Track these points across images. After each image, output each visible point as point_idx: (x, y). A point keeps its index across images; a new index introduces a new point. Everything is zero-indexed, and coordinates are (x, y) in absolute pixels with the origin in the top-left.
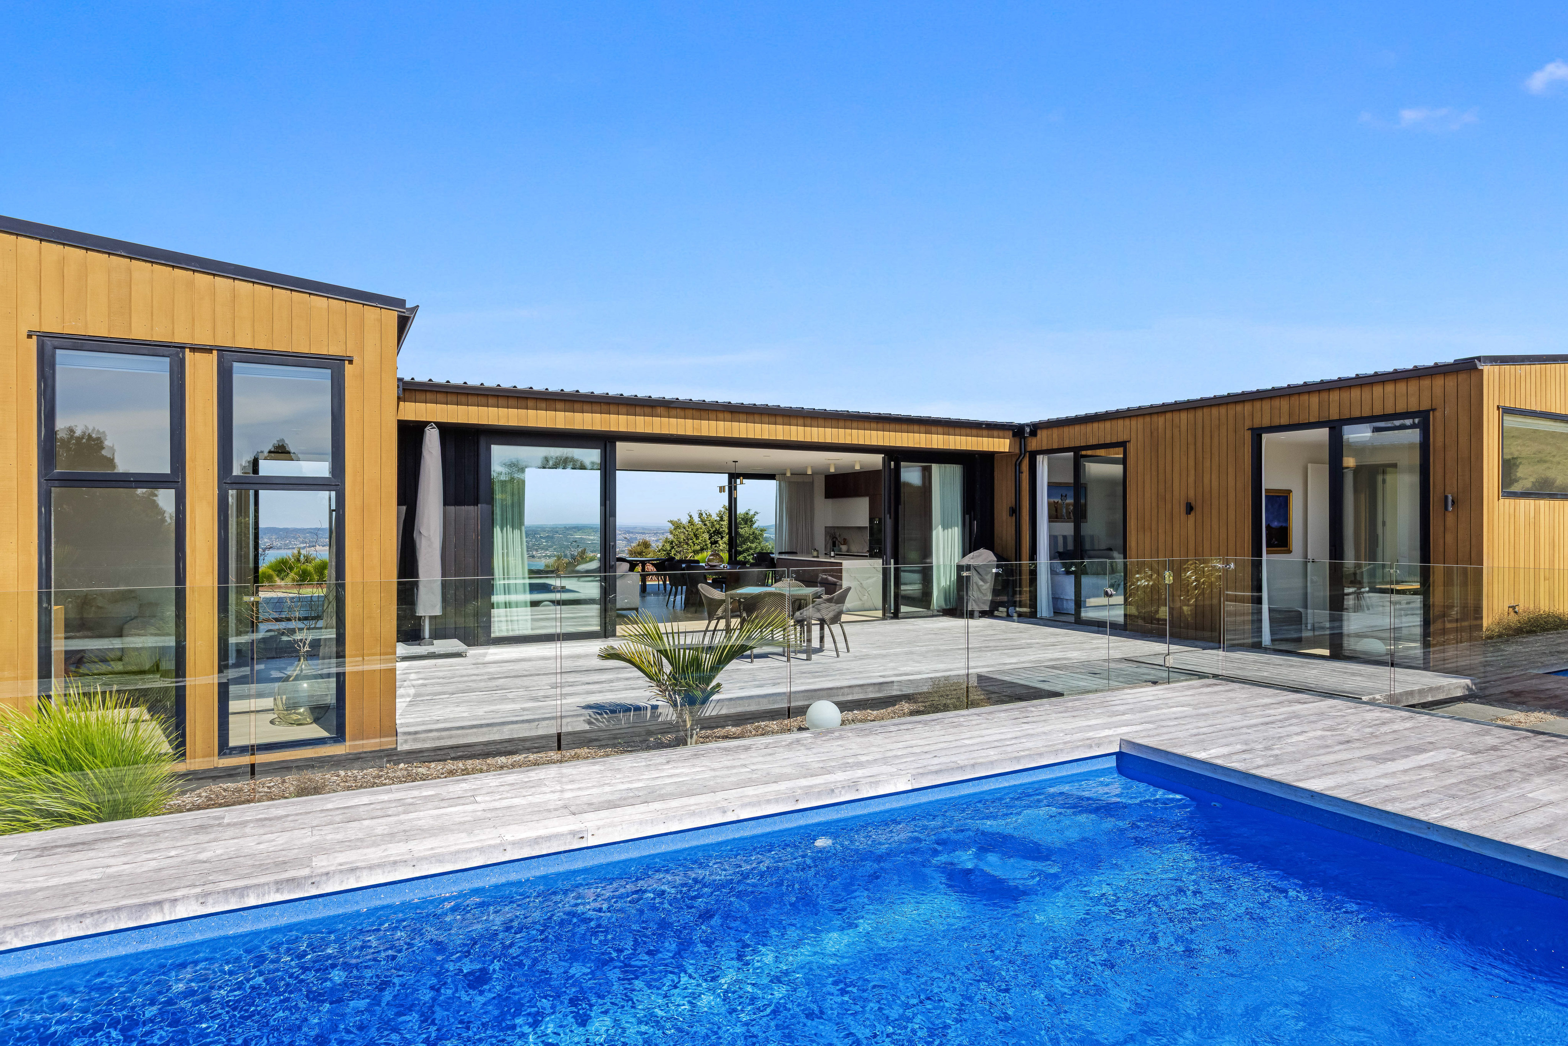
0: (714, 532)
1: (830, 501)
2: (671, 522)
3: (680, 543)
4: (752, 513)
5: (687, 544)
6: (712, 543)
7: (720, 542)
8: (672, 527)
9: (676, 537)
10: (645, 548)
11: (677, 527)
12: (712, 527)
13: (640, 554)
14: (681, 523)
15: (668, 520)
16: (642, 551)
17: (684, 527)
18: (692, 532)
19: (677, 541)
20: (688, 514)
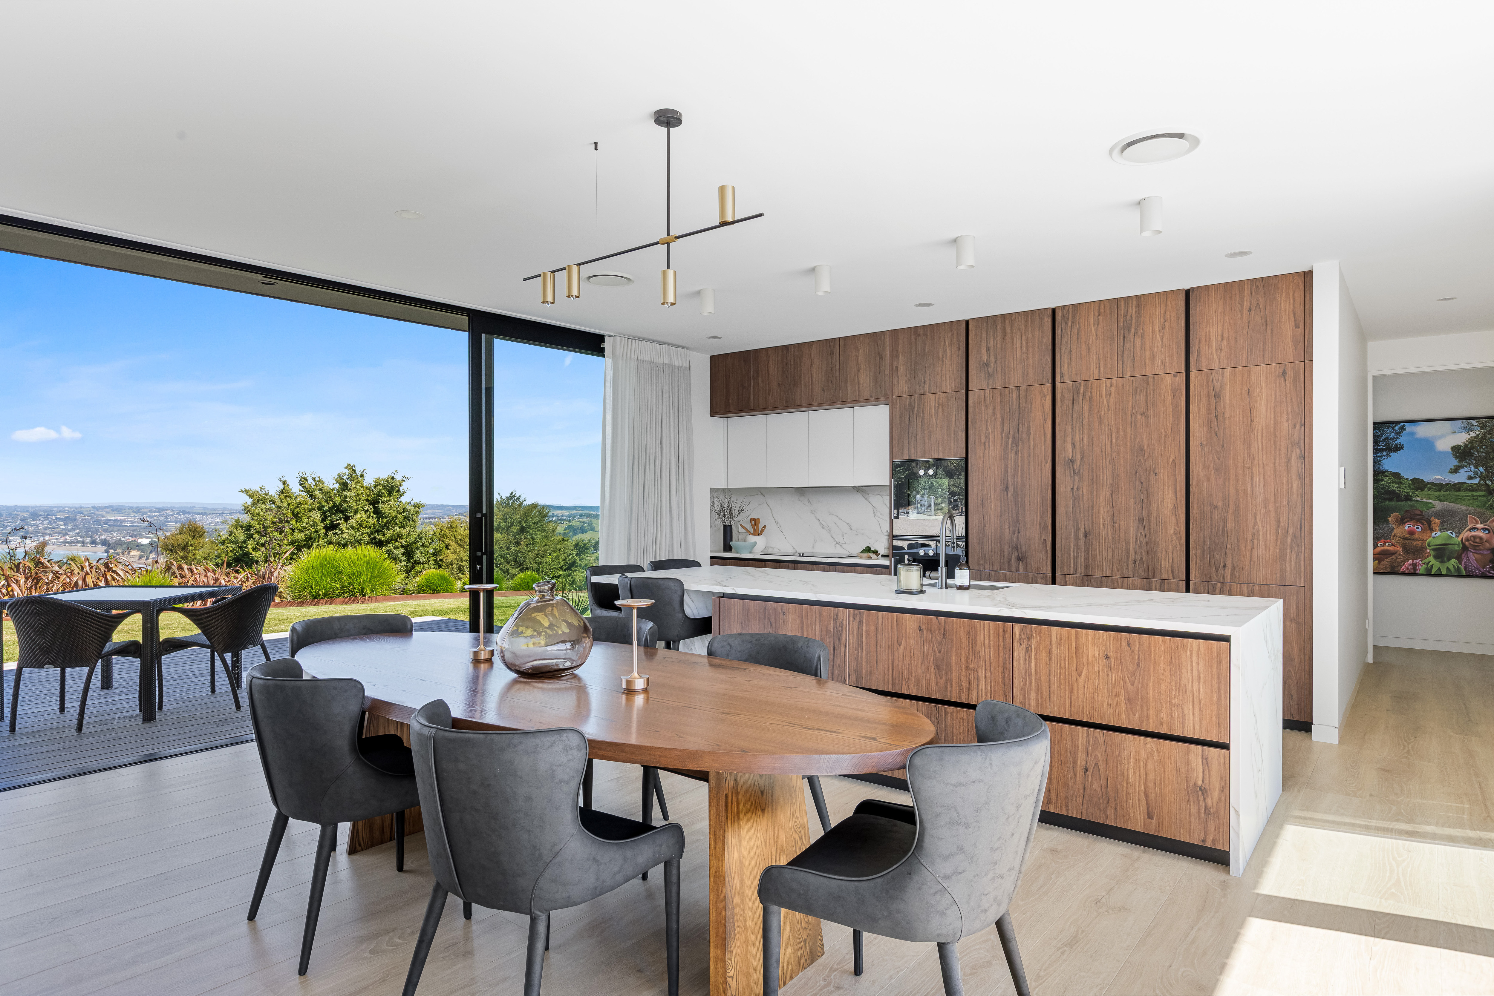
0: (330, 509)
1: (719, 422)
2: (246, 492)
3: (265, 528)
4: (398, 477)
5: (281, 531)
6: (327, 528)
7: (344, 526)
8: (250, 501)
9: (256, 518)
10: (194, 537)
11: (258, 501)
12: (326, 501)
13: (184, 548)
14: (267, 495)
15: (242, 491)
16: (187, 543)
17: (274, 503)
18: (289, 510)
19: (258, 527)
20: (281, 481)
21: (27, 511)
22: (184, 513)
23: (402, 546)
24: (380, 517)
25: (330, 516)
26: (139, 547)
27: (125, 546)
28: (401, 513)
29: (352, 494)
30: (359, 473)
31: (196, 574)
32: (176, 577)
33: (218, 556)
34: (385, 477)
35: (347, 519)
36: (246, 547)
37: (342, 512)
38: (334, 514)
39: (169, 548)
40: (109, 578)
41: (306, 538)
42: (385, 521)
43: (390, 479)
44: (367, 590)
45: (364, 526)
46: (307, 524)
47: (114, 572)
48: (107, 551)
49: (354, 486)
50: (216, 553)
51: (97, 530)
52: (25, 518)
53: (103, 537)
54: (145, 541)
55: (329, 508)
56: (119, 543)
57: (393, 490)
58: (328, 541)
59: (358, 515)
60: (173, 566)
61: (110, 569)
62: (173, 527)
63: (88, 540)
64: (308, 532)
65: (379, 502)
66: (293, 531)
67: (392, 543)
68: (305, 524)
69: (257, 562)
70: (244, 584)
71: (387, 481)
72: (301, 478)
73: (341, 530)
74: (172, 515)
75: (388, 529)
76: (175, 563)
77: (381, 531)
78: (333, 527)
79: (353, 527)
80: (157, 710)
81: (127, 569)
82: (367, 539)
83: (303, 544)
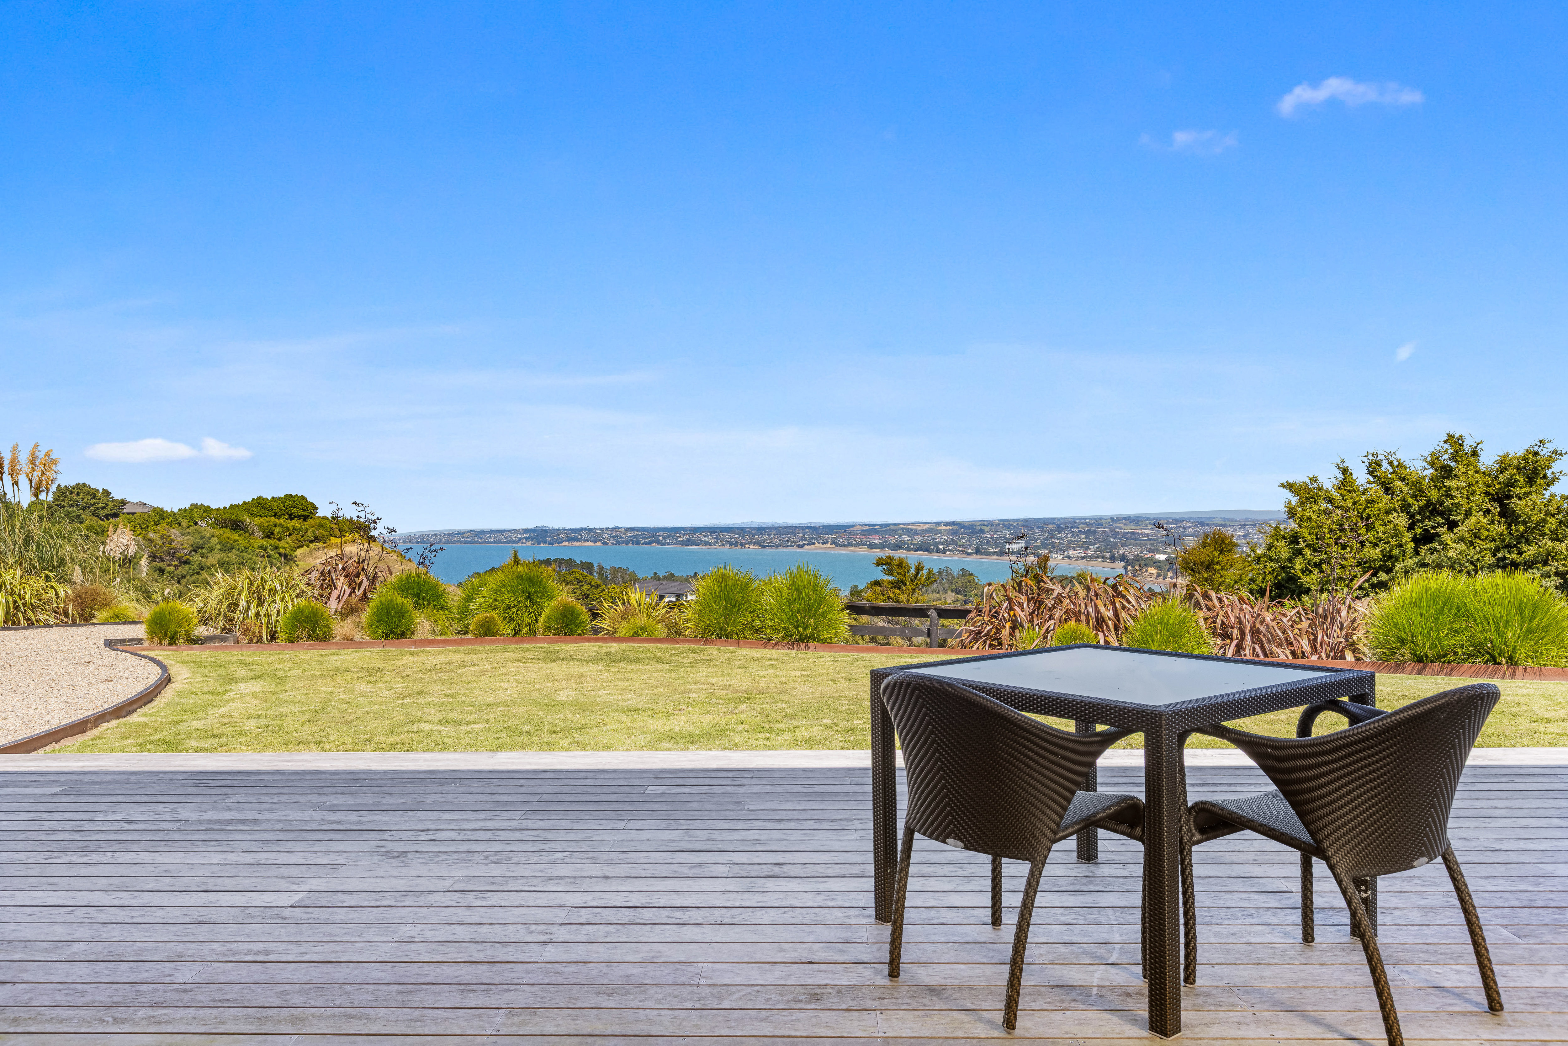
0: (1421, 510)
2: (1289, 486)
3: (1320, 540)
4: (1545, 452)
5: (1343, 544)
6: (1418, 541)
7: (1447, 537)
8: (1294, 500)
9: (1306, 524)
10: (1221, 552)
11: (1307, 499)
12: (1414, 496)
13: (1209, 567)
14: (1320, 489)
15: (1283, 485)
16: (1212, 561)
17: (1330, 501)
18: (1355, 512)
19: (1309, 537)
20: (1339, 468)
21: (1054, 523)
22: (1202, 524)
23: (1557, 574)
24: (1512, 521)
25: (1421, 521)
26: (1156, 563)
27: (1142, 563)
28: (1553, 515)
29: (1462, 483)
30: (1467, 450)
31: (1228, 606)
32: (1201, 609)
33: (1253, 580)
34: (1520, 451)
35: (1452, 525)
36: (1292, 568)
37: (1442, 514)
38: (1429, 518)
39: (1190, 566)
40: (1118, 605)
41: (1384, 556)
42: (1522, 528)
43: (1530, 456)
44: (1520, 655)
45: (1482, 537)
46: (1384, 533)
47: (1124, 597)
48: (1125, 568)
49: (1463, 470)
50: (1250, 576)
51: (1116, 544)
52: (1052, 530)
53: (1122, 552)
54: (1162, 557)
55: (1420, 508)
56: (1137, 559)
57: (1537, 475)
58: (1420, 561)
59: (1473, 519)
60: (1196, 593)
61: (1120, 595)
62: (1191, 542)
63: (1108, 555)
64: (1387, 546)
65: (1509, 497)
66: (1362, 544)
67: (1538, 568)
68: (1381, 534)
69: (1307, 591)
70: (1296, 626)
71: (1526, 459)
72: (1371, 463)
73: (1441, 543)
74: (1189, 527)
75: (1528, 542)
76: (1198, 589)
77: (1515, 546)
78: (1427, 538)
79: (1462, 539)
80: (1182, 983)
81: (1139, 594)
82: (1489, 559)
83: (1377, 564)
